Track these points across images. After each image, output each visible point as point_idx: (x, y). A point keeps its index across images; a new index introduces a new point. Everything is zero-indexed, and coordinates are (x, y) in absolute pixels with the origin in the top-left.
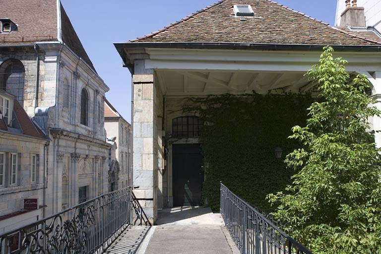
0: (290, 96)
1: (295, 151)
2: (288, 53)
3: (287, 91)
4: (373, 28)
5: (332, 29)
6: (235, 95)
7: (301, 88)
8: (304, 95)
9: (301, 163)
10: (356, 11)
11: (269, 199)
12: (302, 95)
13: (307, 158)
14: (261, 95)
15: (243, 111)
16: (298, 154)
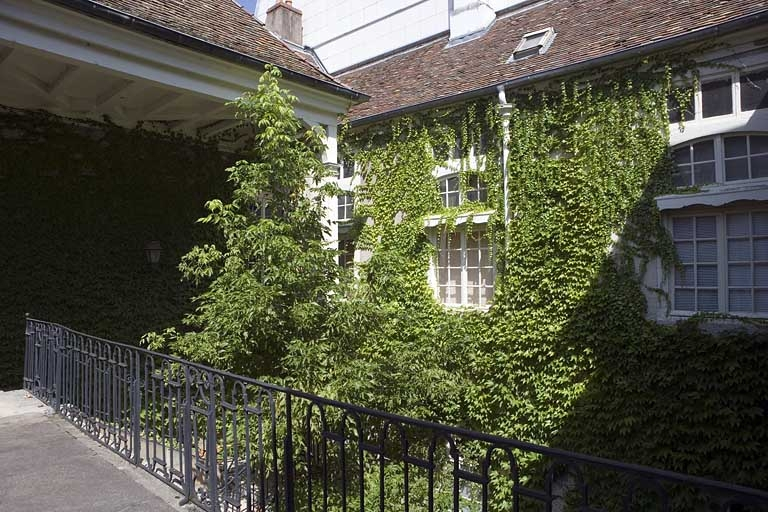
0: (180, 141)
1: (197, 249)
2: (201, 59)
3: (176, 129)
4: (312, 50)
5: (270, 36)
6: (60, 117)
7: (202, 128)
8: (207, 144)
9: (210, 271)
10: (291, 13)
11: (147, 344)
12: (201, 142)
13: (221, 262)
14: (121, 127)
15: (78, 156)
16: (204, 254)
